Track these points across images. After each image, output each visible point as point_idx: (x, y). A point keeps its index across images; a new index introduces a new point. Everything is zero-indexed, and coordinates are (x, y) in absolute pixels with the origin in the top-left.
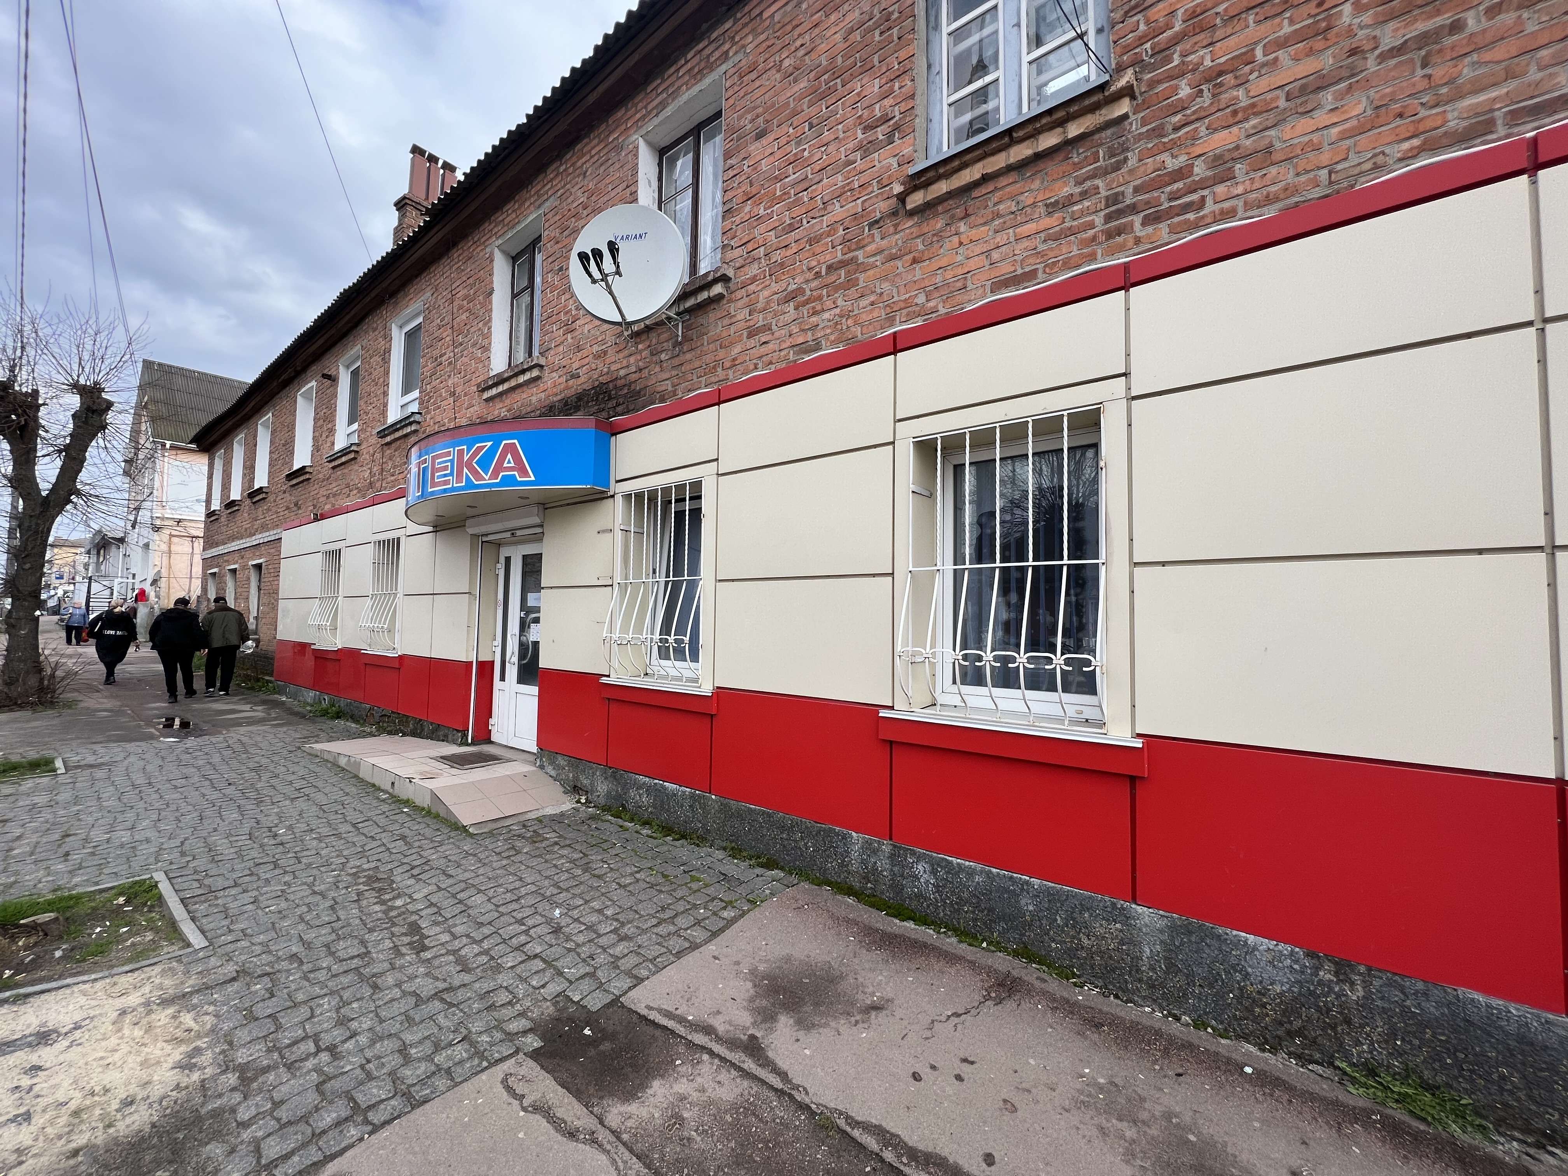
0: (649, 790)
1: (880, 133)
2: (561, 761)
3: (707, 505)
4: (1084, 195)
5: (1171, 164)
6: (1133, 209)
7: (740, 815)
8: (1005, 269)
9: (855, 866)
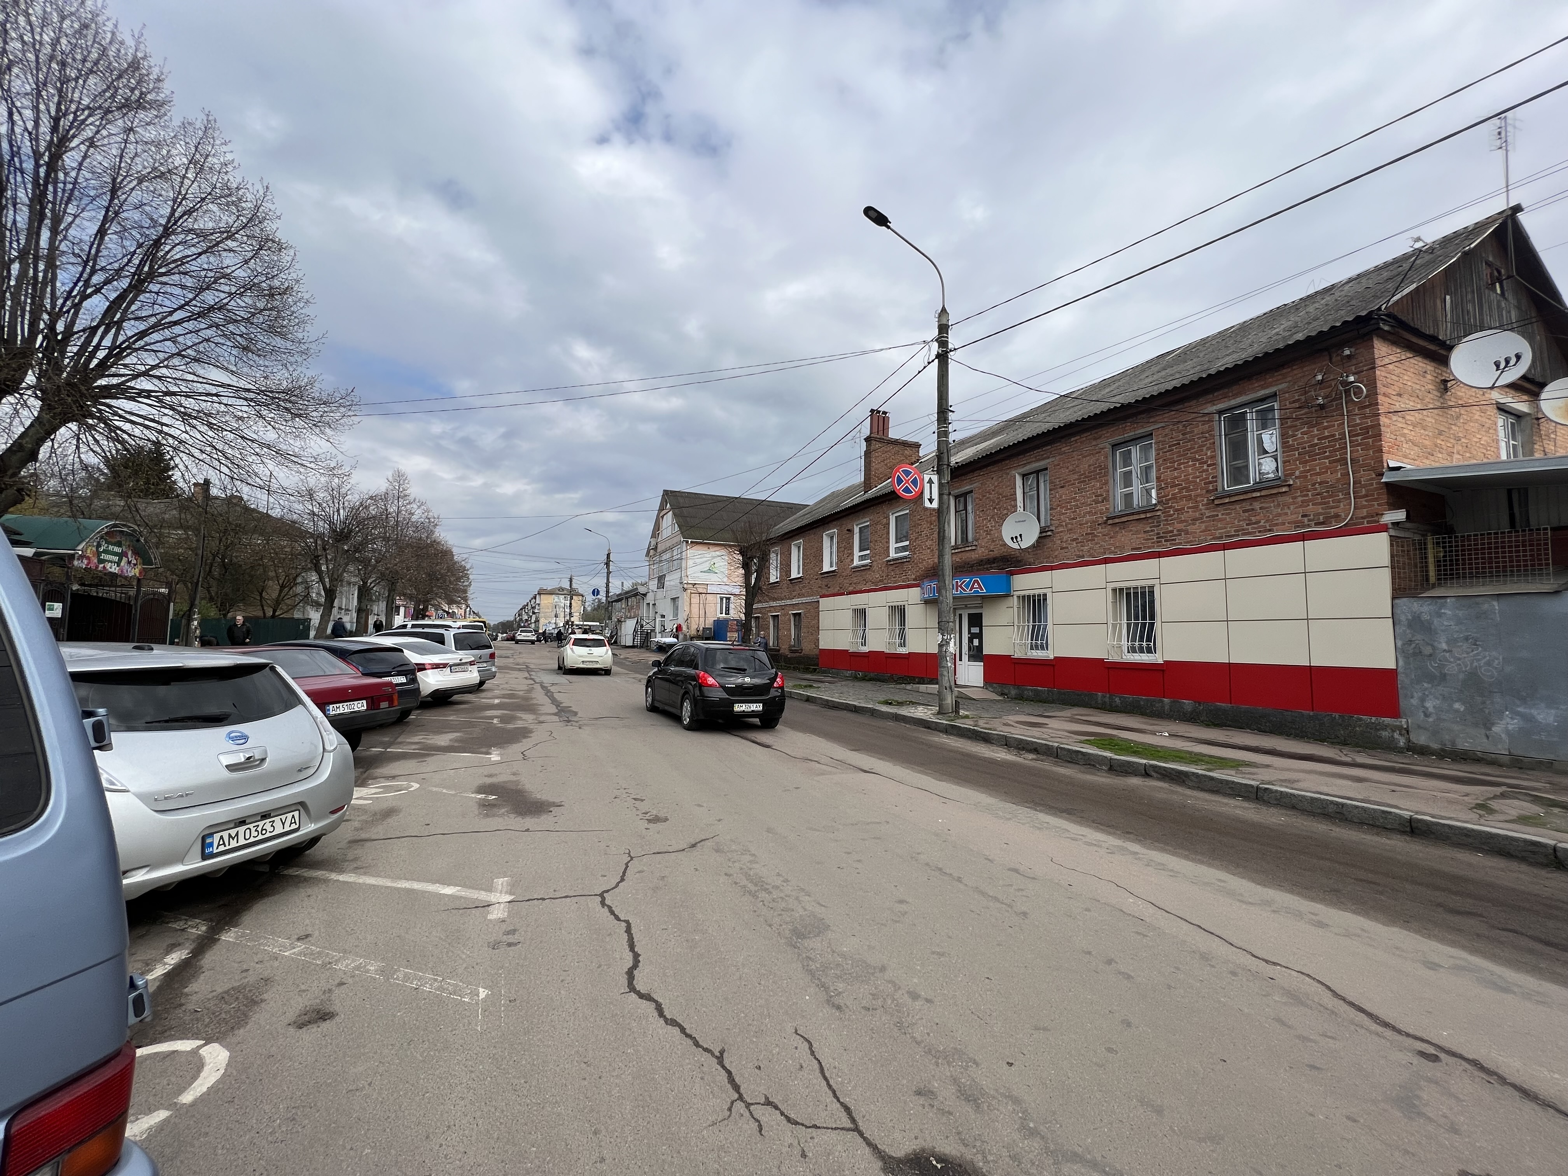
0: (1032, 690)
1: (1100, 499)
2: (995, 685)
3: (1049, 601)
4: (1152, 531)
5: (1170, 529)
6: (1162, 537)
7: (1064, 694)
8: (1134, 546)
9: (1100, 702)
